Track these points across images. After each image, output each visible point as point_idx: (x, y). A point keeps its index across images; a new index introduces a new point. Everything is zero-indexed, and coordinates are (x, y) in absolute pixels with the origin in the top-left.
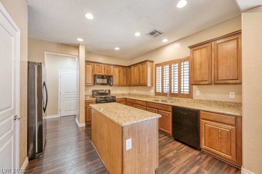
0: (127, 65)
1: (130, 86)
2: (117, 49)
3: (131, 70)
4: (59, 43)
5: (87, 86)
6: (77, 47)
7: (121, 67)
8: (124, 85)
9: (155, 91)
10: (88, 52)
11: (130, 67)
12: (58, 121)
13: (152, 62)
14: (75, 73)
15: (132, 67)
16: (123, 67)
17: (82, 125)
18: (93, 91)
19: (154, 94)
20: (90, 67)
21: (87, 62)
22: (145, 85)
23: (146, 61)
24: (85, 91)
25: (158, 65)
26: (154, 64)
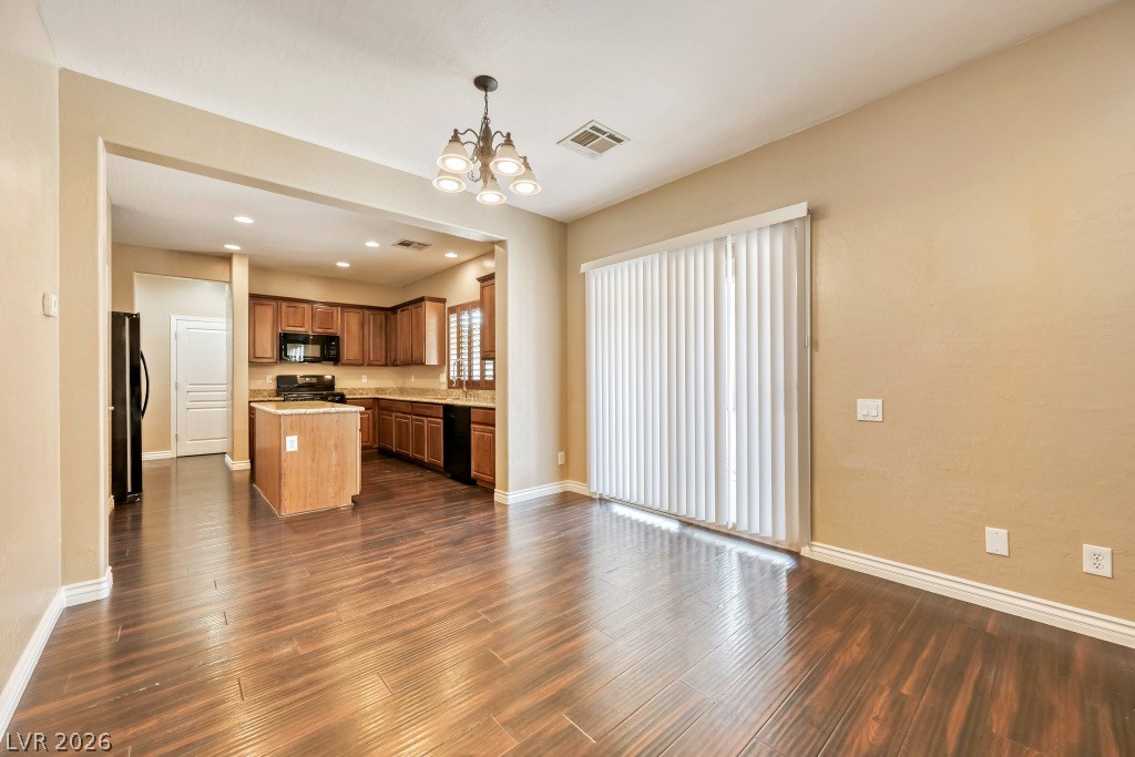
0: (389, 306)
1: (394, 364)
2: (343, 265)
3: (396, 319)
4: (172, 251)
5: (255, 362)
6: (227, 258)
7: (367, 312)
8: (379, 363)
9: (448, 378)
10: (257, 269)
11: (394, 310)
12: (169, 468)
13: (443, 301)
14: (224, 327)
15: (399, 311)
16: (374, 312)
17: (241, 465)
18: (280, 379)
19: (445, 387)
20: (267, 313)
21: (256, 299)
22: (421, 363)
23: (422, 300)
24: (250, 378)
25: (452, 310)
26: (448, 305)
